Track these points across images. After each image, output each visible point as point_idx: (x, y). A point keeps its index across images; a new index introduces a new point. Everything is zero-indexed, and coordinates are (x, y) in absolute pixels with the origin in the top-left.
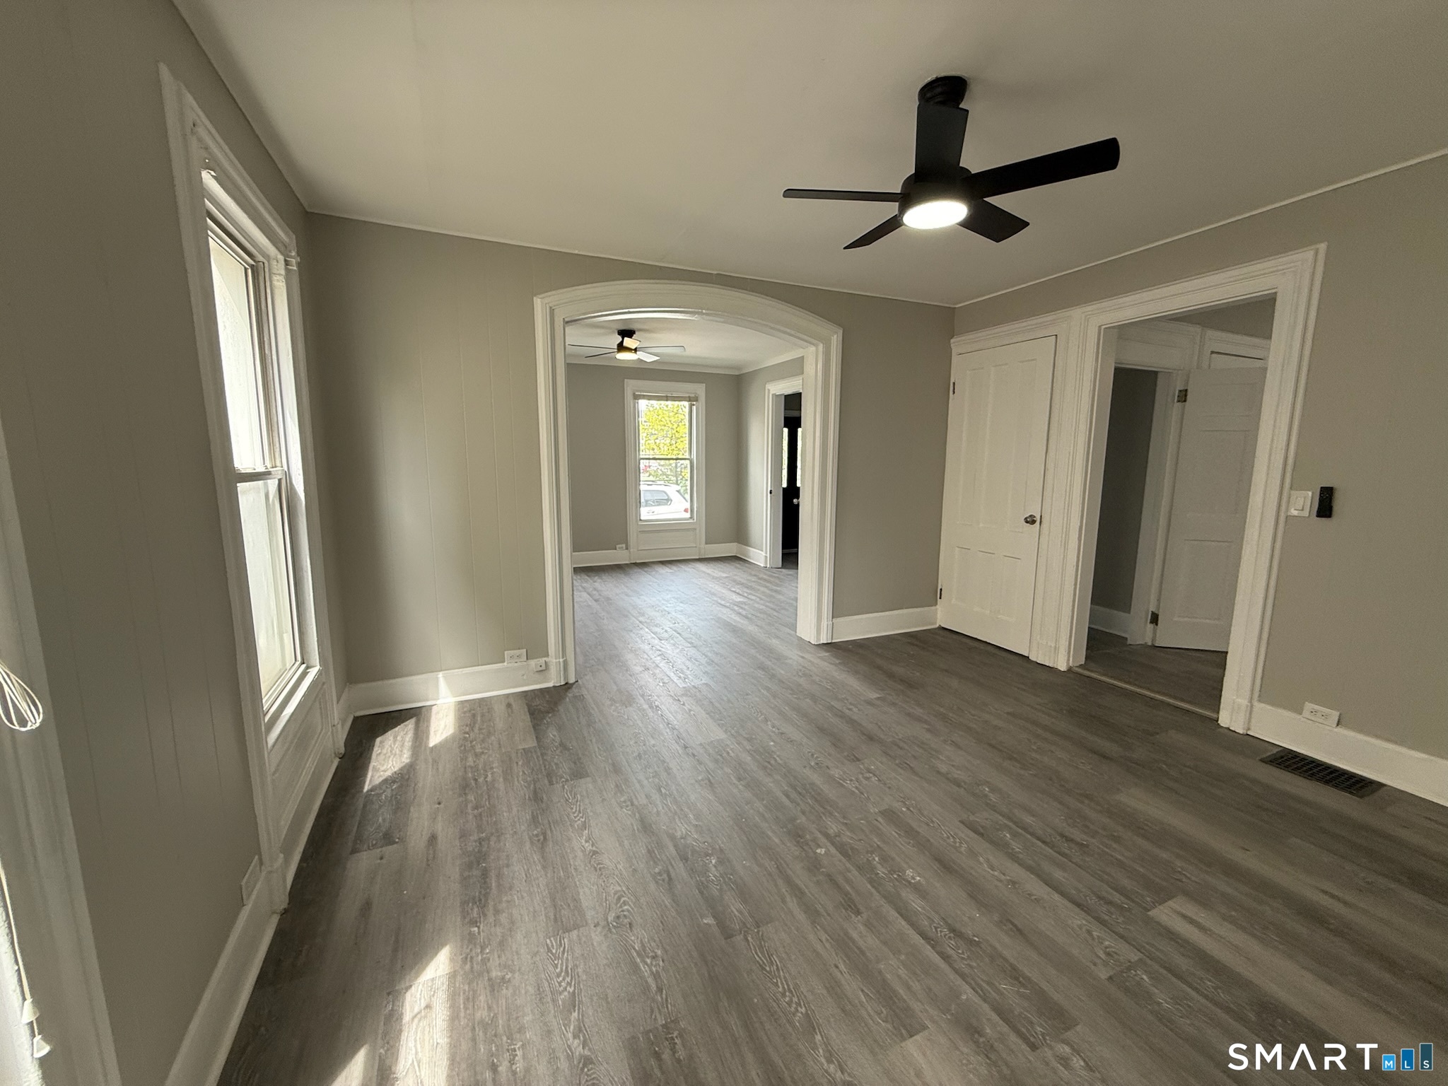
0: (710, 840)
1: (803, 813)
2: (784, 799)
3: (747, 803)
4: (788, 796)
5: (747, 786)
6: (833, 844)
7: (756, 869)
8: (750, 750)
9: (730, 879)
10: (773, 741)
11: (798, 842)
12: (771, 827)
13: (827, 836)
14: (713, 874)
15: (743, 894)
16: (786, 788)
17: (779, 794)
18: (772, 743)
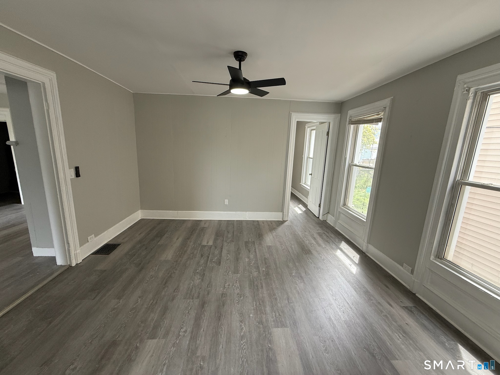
0: (293, 280)
1: (261, 280)
2: (264, 285)
3: (277, 288)
4: (262, 287)
5: (274, 295)
6: (259, 270)
7: (283, 270)
8: (264, 314)
9: (290, 269)
10: (249, 317)
11: (268, 272)
12: (274, 278)
13: (259, 272)
14: (294, 272)
15: (288, 267)
16: (260, 290)
17: (264, 288)
18: (251, 315)
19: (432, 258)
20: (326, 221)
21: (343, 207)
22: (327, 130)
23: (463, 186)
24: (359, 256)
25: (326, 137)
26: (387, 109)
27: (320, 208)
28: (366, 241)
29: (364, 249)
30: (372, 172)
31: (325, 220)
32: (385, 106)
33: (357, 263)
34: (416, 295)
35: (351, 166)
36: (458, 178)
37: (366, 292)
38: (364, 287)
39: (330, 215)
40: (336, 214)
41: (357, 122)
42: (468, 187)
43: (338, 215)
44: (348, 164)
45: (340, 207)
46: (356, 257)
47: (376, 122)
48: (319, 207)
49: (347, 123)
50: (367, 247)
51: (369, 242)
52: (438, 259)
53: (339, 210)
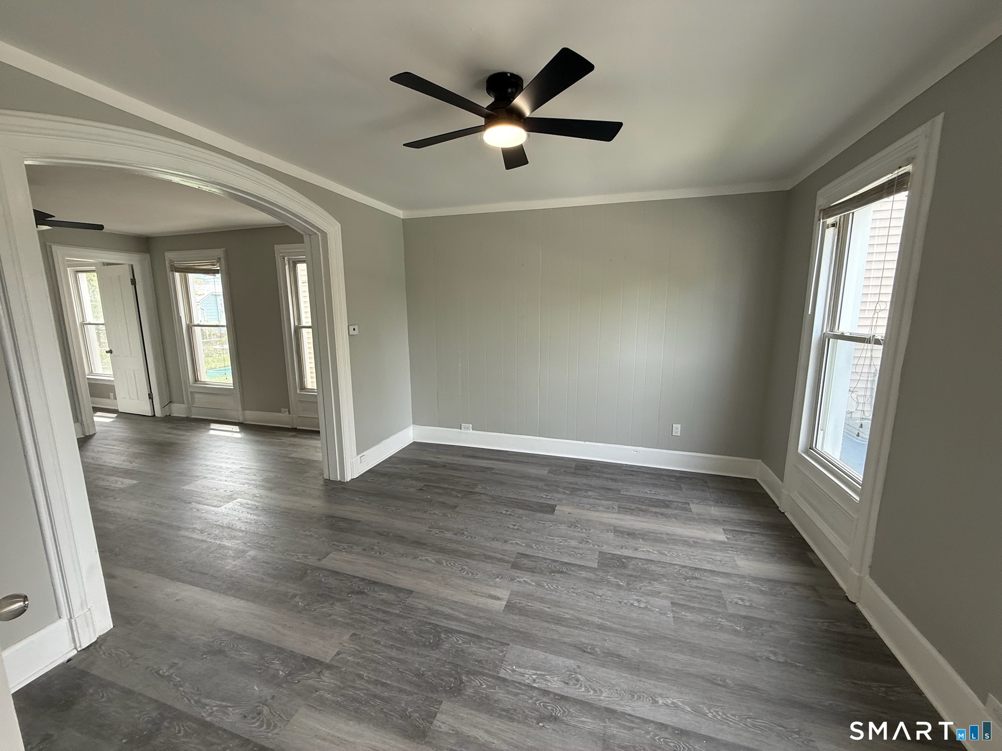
19: (298, 391)
20: (170, 415)
21: (195, 384)
22: (130, 277)
23: (301, 329)
24: (237, 427)
25: (131, 287)
26: (222, 260)
27: (152, 400)
28: (240, 409)
29: (241, 420)
30: (224, 330)
31: (168, 415)
32: (219, 257)
33: (238, 430)
34: (297, 428)
35: (190, 328)
36: (296, 324)
37: (258, 441)
38: (253, 440)
39: (175, 404)
40: (187, 398)
41: (183, 270)
42: (303, 329)
43: (190, 398)
44: (185, 326)
45: (190, 386)
46: (236, 428)
47: (213, 273)
48: (149, 399)
49: (168, 269)
50: (244, 414)
51: (244, 409)
52: (303, 391)
53: (190, 390)
